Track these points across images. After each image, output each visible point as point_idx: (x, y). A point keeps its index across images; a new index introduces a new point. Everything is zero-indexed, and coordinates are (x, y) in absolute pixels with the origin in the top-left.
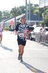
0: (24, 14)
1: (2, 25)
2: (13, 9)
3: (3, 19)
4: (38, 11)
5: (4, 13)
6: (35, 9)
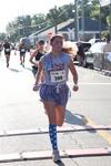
0: (72, 20)
1: (32, 41)
2: (51, 11)
3: (32, 29)
4: (98, 12)
6: (94, 9)
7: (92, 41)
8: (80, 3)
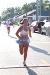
0: (35, 10)
2: (24, 5)
5: (16, 9)
7: (45, 21)
8: (39, 2)
